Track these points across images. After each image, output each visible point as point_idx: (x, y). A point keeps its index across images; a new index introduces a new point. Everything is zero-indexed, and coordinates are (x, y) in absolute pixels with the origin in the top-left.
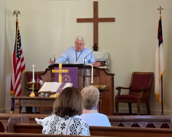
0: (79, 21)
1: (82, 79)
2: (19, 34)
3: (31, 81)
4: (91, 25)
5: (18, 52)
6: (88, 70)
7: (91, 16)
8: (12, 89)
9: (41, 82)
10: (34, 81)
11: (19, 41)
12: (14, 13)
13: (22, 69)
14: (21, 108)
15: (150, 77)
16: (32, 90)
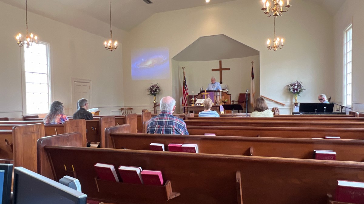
0: (213, 70)
1: (216, 97)
2: (185, 78)
3: (192, 99)
4: (218, 72)
5: (185, 86)
6: (218, 93)
7: (218, 68)
8: (183, 103)
9: (197, 99)
10: (193, 99)
11: (185, 81)
12: (183, 68)
13: (187, 94)
14: (188, 111)
16: (192, 103)
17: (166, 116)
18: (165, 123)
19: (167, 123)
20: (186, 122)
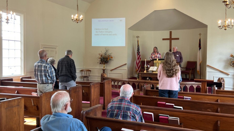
0: (163, 39)
2: (139, 45)
4: (168, 41)
7: (169, 37)
9: (149, 66)
11: (139, 49)
12: (137, 37)
15: (195, 63)
16: (145, 69)
17: (125, 102)
18: (123, 108)
19: (125, 108)
20: (141, 108)
